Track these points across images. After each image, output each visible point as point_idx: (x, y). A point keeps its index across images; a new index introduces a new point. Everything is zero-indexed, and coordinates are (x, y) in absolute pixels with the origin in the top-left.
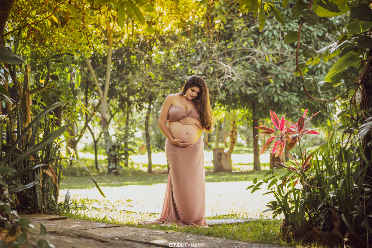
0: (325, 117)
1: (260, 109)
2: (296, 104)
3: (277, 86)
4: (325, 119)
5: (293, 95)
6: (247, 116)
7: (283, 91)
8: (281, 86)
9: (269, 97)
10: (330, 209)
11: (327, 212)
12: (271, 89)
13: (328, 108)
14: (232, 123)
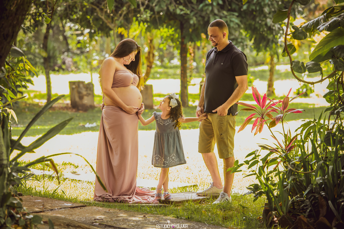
0: (270, 41)
1: (191, 30)
2: (237, 26)
3: (215, 4)
4: (270, 43)
5: (233, 15)
6: (172, 37)
7: (220, 9)
8: (218, 4)
9: (203, 17)
10: (315, 194)
11: (312, 198)
12: (206, 8)
13: (275, 30)
14: (149, 41)
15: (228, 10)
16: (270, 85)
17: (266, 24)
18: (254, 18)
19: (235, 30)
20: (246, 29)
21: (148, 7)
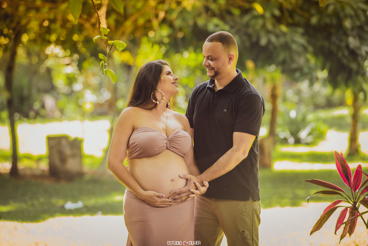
15: (289, 25)
16: (353, 139)
17: (347, 46)
18: (328, 37)
19: (299, 54)
20: (316, 54)
21: (164, 21)
